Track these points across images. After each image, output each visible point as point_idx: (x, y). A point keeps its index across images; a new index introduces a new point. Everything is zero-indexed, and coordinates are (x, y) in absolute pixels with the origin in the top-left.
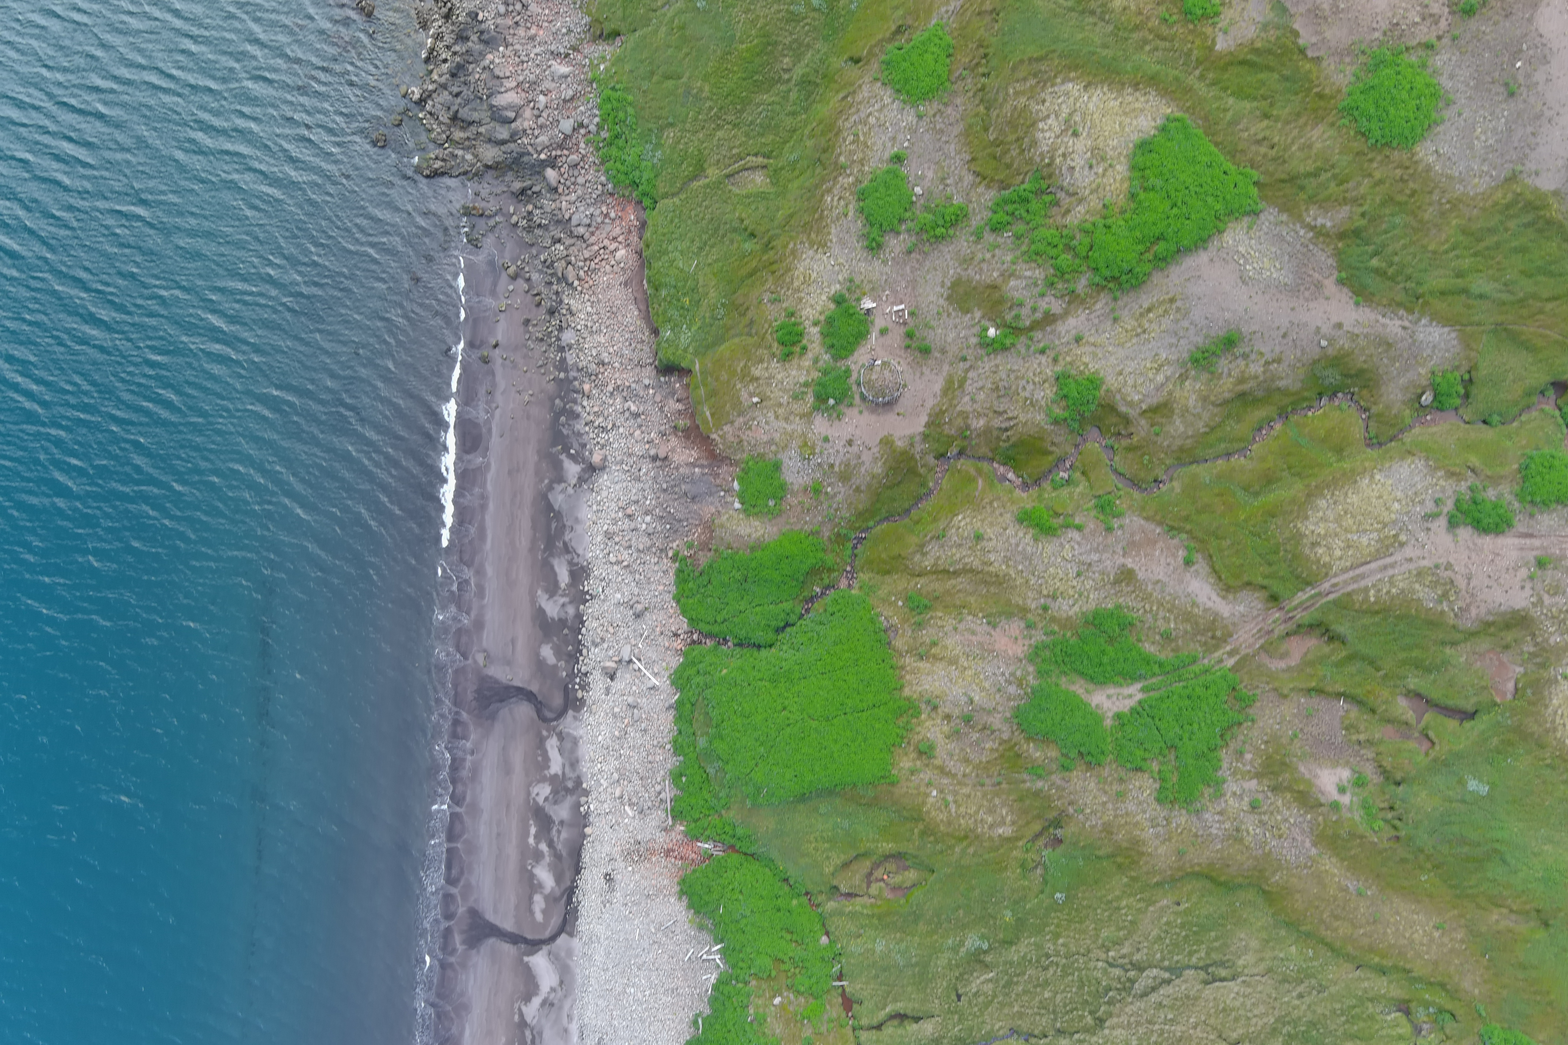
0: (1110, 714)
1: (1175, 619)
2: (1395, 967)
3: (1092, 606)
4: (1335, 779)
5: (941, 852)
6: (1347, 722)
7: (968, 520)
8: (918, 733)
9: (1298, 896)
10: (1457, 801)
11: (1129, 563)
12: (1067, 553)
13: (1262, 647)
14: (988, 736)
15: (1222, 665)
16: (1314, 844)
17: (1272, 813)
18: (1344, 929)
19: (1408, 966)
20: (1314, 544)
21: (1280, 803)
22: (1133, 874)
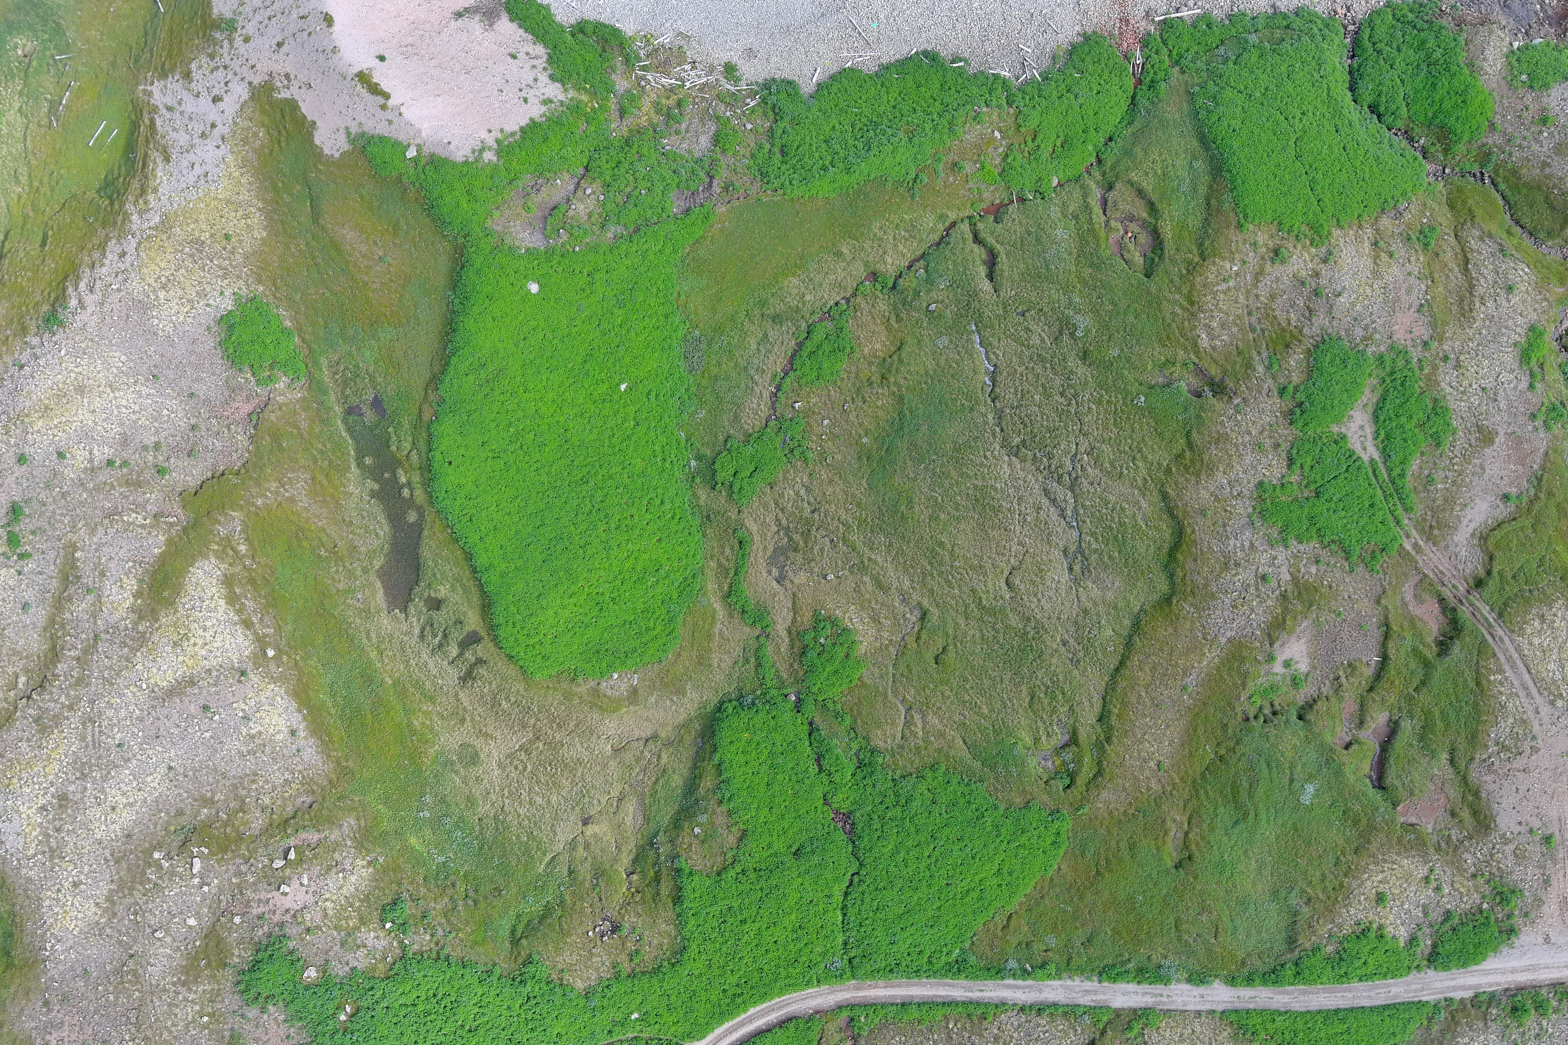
0: (1343, 430)
1: (1447, 489)
2: (1110, 728)
3: (1452, 405)
4: (1297, 657)
5: (1171, 281)
6: (1357, 664)
7: (1525, 277)
8: (1295, 247)
9: (1170, 630)
10: (1292, 774)
11: (1500, 439)
12: (1505, 377)
13: (1425, 575)
14: (1303, 315)
15: (1404, 538)
16: (1229, 640)
17: (1258, 596)
18: (1144, 677)
19: (1114, 739)
20: (1542, 618)
21: (1270, 603)
22: (1174, 469)
